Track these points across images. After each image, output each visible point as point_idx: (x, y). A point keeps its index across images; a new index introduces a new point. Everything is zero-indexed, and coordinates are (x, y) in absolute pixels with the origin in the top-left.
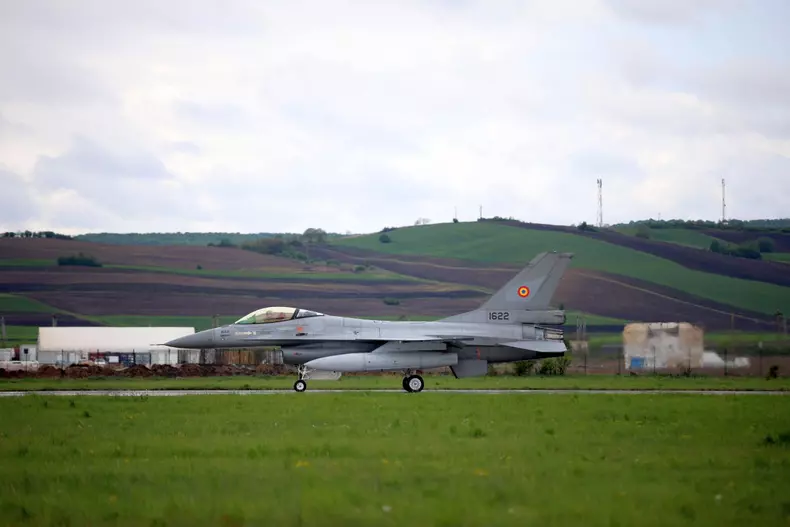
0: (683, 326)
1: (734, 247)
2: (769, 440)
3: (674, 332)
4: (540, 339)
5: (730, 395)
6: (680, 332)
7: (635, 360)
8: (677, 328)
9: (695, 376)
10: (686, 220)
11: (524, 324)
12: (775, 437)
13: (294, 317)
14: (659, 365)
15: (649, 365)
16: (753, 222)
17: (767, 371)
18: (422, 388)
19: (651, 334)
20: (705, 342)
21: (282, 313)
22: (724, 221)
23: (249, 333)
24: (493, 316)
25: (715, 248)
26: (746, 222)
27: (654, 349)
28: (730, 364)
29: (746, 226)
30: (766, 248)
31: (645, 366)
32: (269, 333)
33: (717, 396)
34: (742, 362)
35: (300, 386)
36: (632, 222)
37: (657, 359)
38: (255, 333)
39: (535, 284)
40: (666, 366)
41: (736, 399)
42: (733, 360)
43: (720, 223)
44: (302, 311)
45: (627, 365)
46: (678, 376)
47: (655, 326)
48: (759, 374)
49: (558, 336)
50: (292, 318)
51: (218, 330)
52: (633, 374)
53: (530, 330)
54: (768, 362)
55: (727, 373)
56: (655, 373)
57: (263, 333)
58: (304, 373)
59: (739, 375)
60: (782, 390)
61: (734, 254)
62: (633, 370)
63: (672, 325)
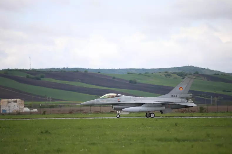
0: (18, 100)
1: (33, 76)
2: (42, 132)
3: (15, 102)
4: (186, 102)
5: (31, 120)
6: (17, 102)
7: (4, 110)
8: (16, 100)
9: (21, 114)
10: (19, 69)
11: (181, 98)
12: (43, 132)
13: (117, 96)
14: (11, 112)
15: (8, 112)
16: (39, 69)
17: (42, 112)
18: (154, 116)
19: (9, 102)
20: (25, 105)
21: (113, 95)
22: (30, 69)
23: (104, 101)
24: (172, 96)
25: (28, 77)
26: (37, 69)
27: (9, 107)
28: (32, 111)
29: (37, 70)
30: (42, 77)
31: (7, 112)
32: (110, 101)
33: (28, 120)
34: (35, 110)
35: (118, 116)
36: (3, 69)
37: (10, 110)
38: (106, 101)
39: (184, 87)
40: (13, 112)
41: (33, 121)
42: (33, 110)
43: (29, 70)
44: (119, 95)
45: (1, 112)
46: (16, 115)
47: (10, 100)
48: (40, 114)
49: (191, 101)
50: (116, 97)
51: (95, 100)
52: (3, 114)
53: (183, 100)
54: (43, 110)
55: (31, 113)
56: (10, 114)
57: (108, 101)
58: (119, 112)
59: (34, 114)
60: (46, 118)
61: (33, 78)
62: (3, 113)
63: (15, 100)
